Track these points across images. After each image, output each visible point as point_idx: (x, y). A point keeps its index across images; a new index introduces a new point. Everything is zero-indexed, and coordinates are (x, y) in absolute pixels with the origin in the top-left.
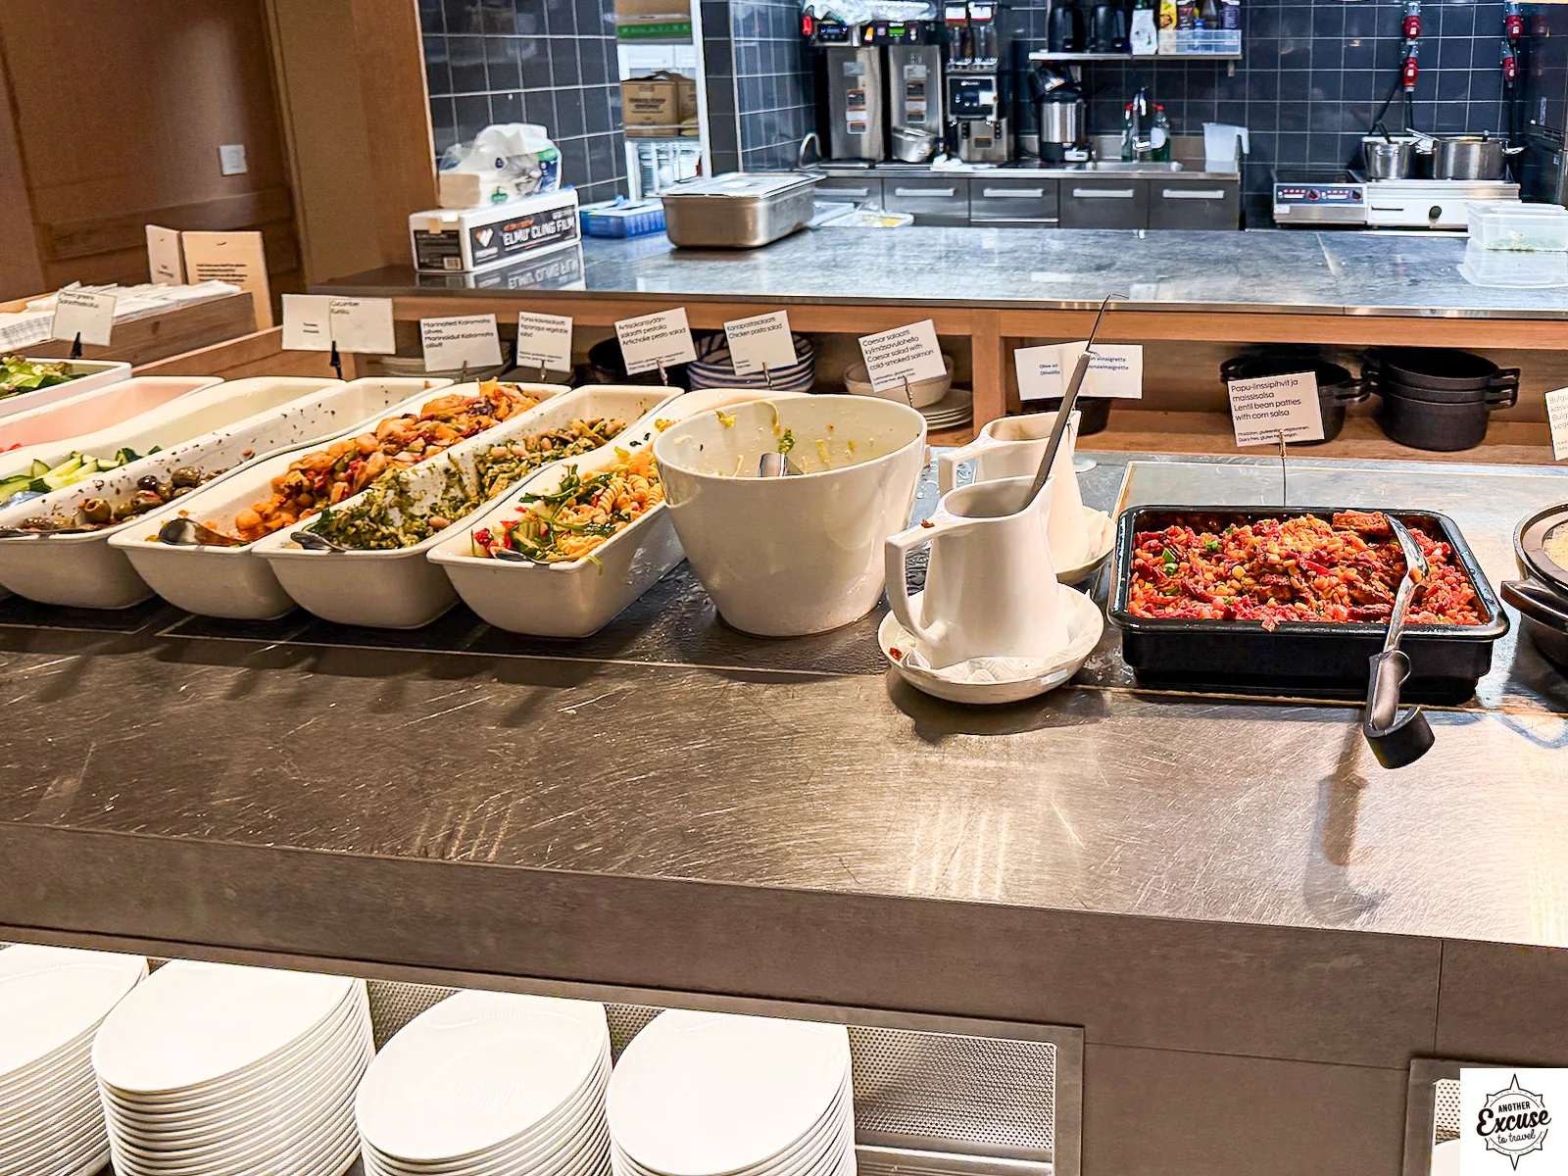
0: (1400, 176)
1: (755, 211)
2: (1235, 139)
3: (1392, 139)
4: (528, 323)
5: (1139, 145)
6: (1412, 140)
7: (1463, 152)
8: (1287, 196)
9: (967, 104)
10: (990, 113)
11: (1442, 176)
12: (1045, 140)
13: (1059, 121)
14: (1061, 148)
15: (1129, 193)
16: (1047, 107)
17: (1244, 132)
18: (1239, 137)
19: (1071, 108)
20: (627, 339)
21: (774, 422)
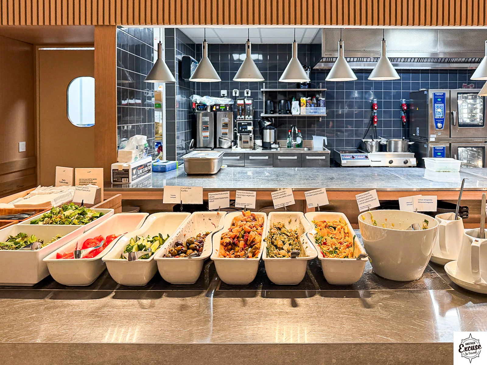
0: (376, 151)
1: (214, 163)
2: (323, 140)
3: (374, 140)
4: (239, 194)
5: (294, 143)
6: (379, 140)
7: (396, 143)
8: (345, 158)
9: (243, 130)
10: (251, 133)
11: (390, 151)
12: (264, 141)
13: (269, 135)
14: (270, 144)
15: (296, 158)
16: (265, 131)
17: (325, 138)
18: (324, 140)
19: (273, 131)
20: (274, 198)
21: (371, 218)
